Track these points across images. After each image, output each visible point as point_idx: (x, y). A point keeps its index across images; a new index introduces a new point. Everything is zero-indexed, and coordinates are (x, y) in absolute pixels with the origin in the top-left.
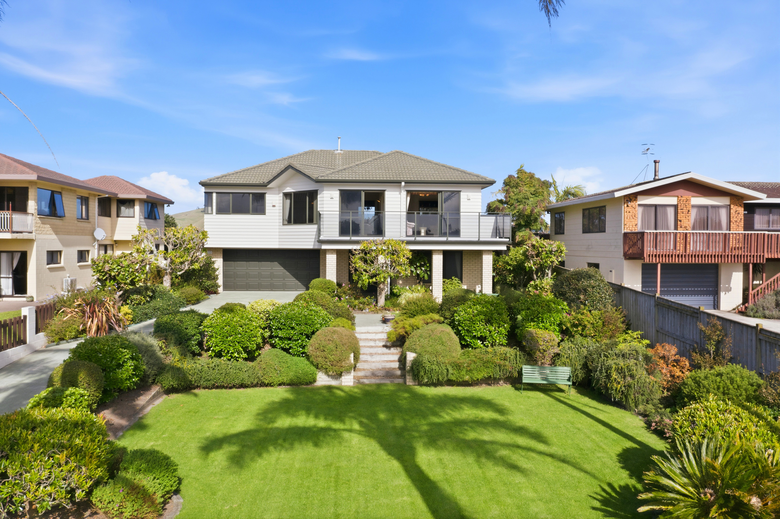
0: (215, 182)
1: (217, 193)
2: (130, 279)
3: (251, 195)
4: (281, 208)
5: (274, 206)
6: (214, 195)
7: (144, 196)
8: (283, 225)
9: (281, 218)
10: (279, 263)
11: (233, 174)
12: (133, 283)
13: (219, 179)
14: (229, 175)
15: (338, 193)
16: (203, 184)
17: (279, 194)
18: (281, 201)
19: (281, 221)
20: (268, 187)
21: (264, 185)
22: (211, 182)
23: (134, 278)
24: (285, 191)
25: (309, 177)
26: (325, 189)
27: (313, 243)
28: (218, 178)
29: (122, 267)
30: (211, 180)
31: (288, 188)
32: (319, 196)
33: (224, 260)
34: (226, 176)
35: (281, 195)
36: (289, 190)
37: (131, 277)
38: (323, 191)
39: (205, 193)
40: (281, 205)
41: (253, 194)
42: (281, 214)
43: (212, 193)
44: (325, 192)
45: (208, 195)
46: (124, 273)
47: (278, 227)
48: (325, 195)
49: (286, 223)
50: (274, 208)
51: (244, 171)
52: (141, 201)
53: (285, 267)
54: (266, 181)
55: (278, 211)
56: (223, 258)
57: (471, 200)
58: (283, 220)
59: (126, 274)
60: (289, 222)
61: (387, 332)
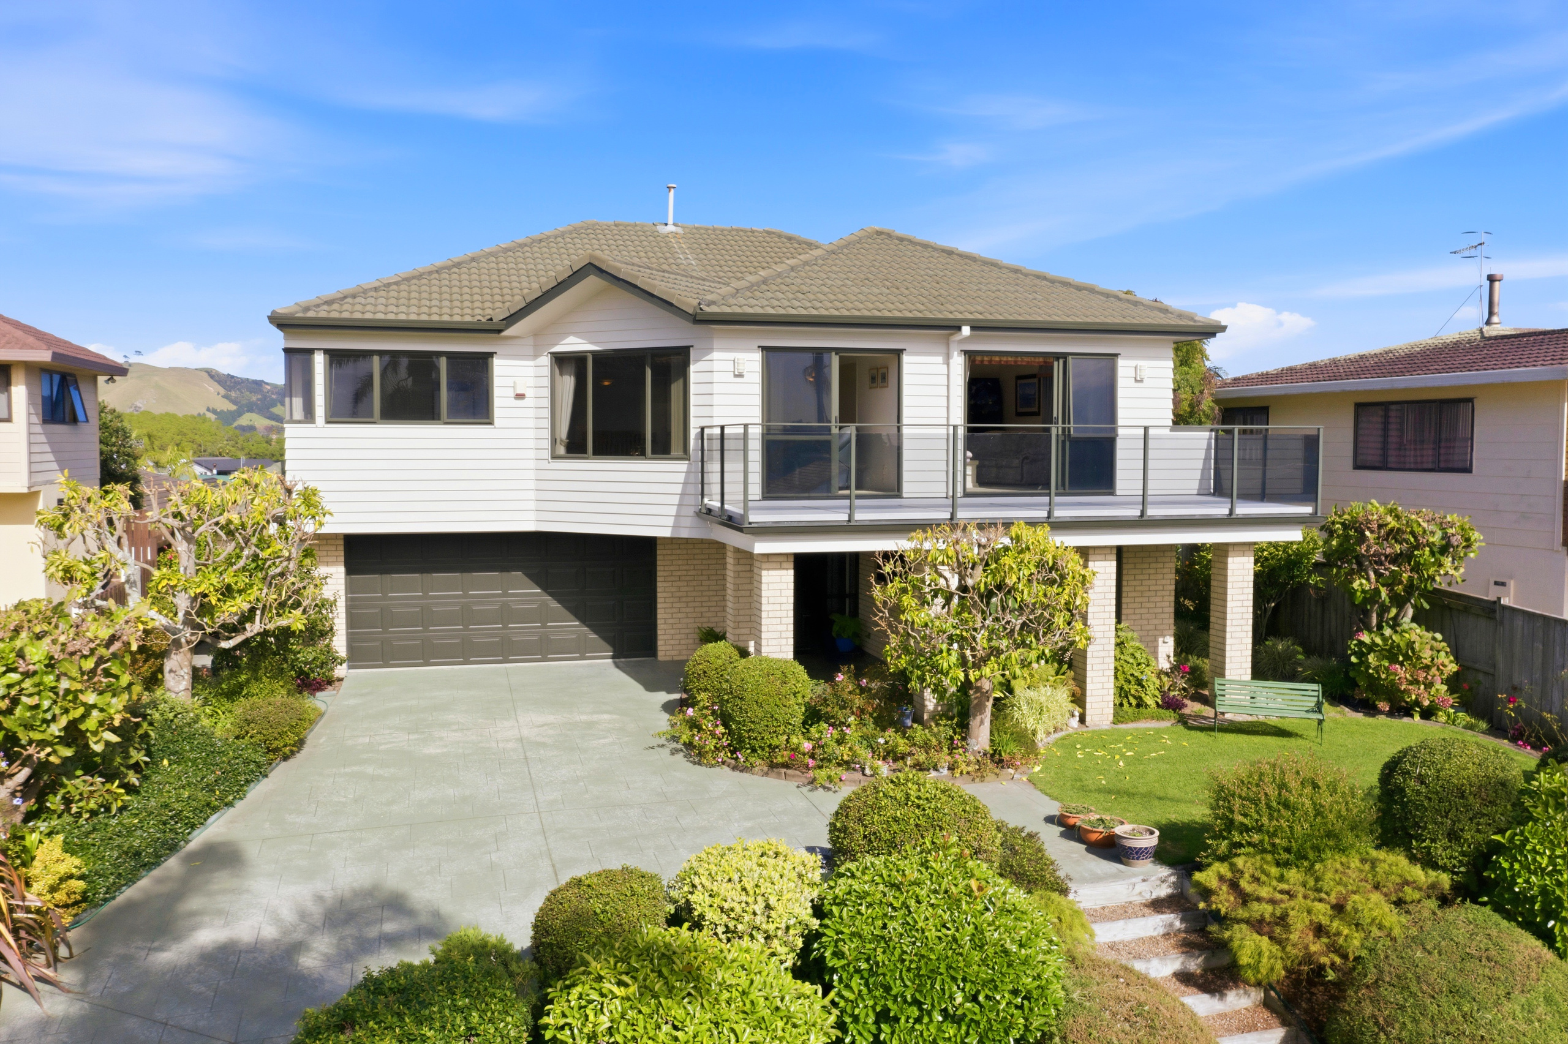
0: (323, 314)
1: (326, 351)
2: (63, 721)
3: (443, 362)
4: (547, 403)
5: (520, 396)
6: (319, 361)
7: (44, 356)
8: (554, 457)
9: (547, 434)
10: (530, 576)
11: (376, 289)
12: (73, 734)
13: (336, 306)
14: (365, 291)
15: (757, 356)
16: (283, 323)
17: (536, 356)
18: (546, 382)
19: (547, 444)
20: (504, 334)
21: (493, 329)
22: (311, 314)
23: (84, 717)
24: (558, 349)
25: (666, 304)
26: (716, 343)
27: (670, 521)
28: (329, 303)
29: (27, 675)
30: (307, 309)
31: (572, 339)
32: (693, 368)
33: (350, 571)
34: (354, 296)
35: (545, 360)
36: (573, 344)
37: (66, 711)
38: (711, 350)
39: (287, 351)
40: (547, 392)
41: (450, 356)
42: (547, 423)
43: (310, 352)
44: (716, 355)
45: (298, 358)
46: (33, 701)
47: (532, 464)
48: (716, 366)
49: (561, 450)
50: (520, 403)
51: (407, 280)
52: (33, 369)
53: (546, 587)
54: (499, 315)
55: (531, 413)
56: (346, 566)
57: (1146, 382)
58: (554, 441)
59: (46, 704)
60: (575, 446)
61: (1157, 905)
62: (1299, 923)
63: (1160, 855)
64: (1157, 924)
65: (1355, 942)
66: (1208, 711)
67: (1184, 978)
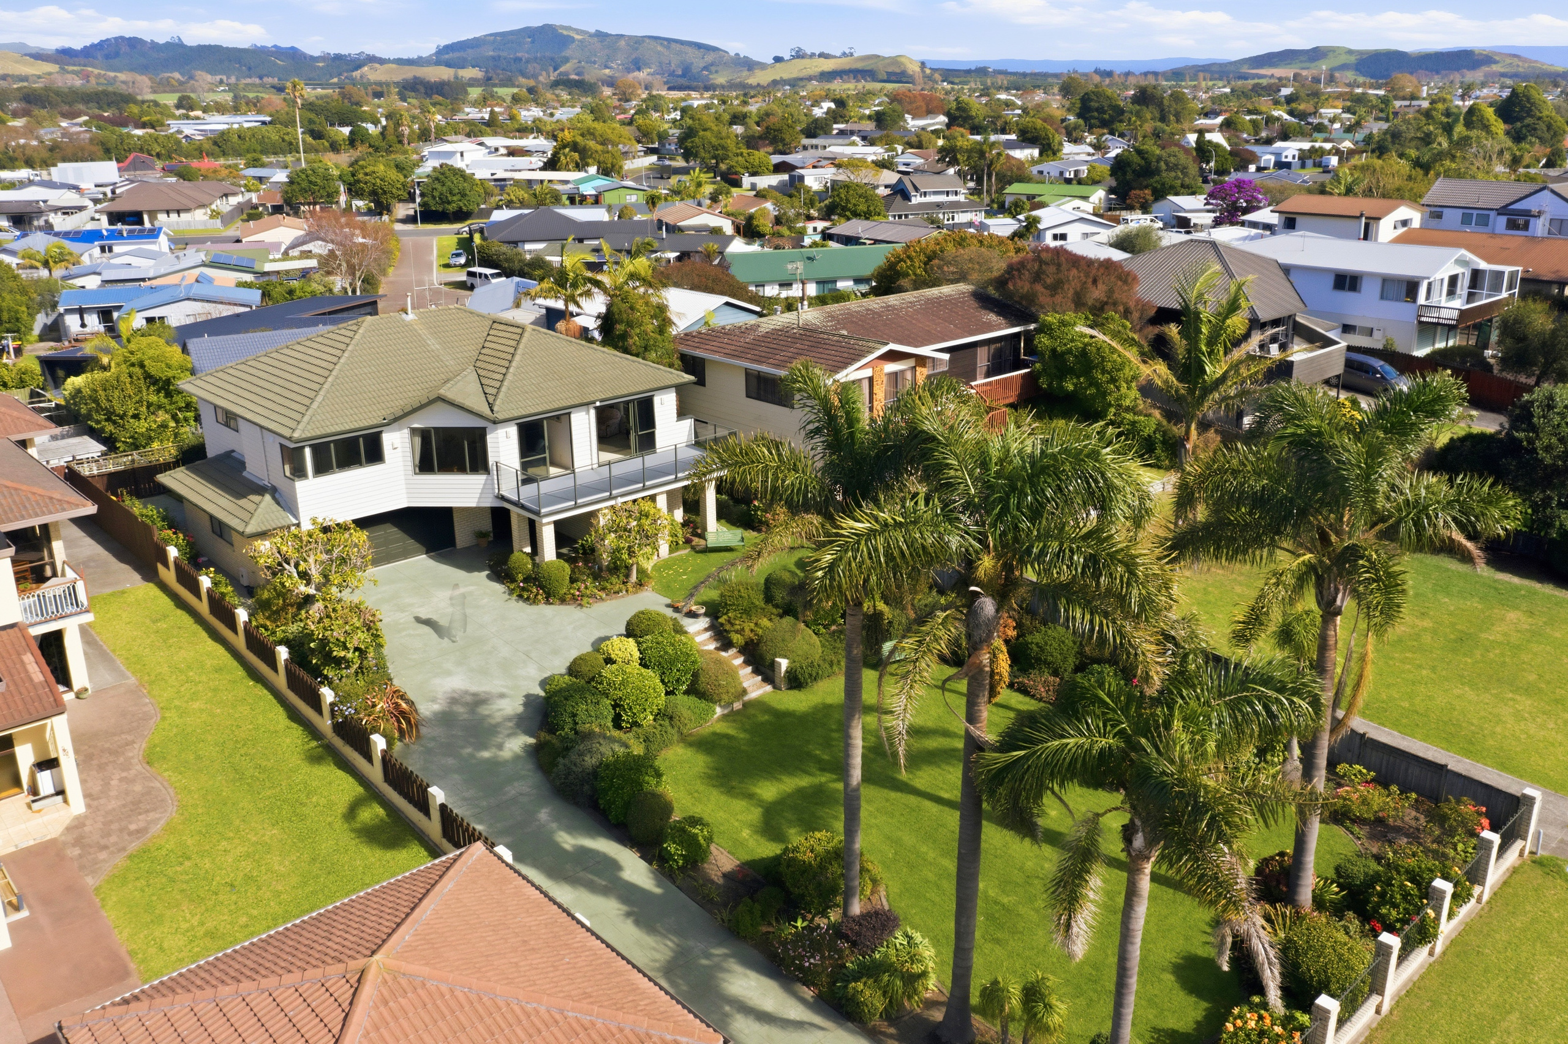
1: (311, 446)
3: (361, 440)
4: (409, 449)
5: (395, 448)
6: (307, 450)
8: (415, 474)
9: (410, 463)
15: (515, 428)
17: (401, 429)
18: (408, 440)
19: (410, 468)
20: (390, 424)
24: (414, 426)
32: (489, 436)
35: (407, 431)
36: (422, 424)
38: (496, 429)
40: (408, 445)
41: (363, 436)
42: (410, 459)
43: (303, 447)
44: (499, 431)
47: (404, 477)
48: (499, 435)
49: (417, 470)
50: (396, 451)
54: (386, 416)
57: (665, 405)
58: (414, 466)
61: (706, 630)
62: (747, 630)
63: (706, 615)
64: (708, 634)
65: (760, 632)
66: (702, 542)
67: (717, 649)
